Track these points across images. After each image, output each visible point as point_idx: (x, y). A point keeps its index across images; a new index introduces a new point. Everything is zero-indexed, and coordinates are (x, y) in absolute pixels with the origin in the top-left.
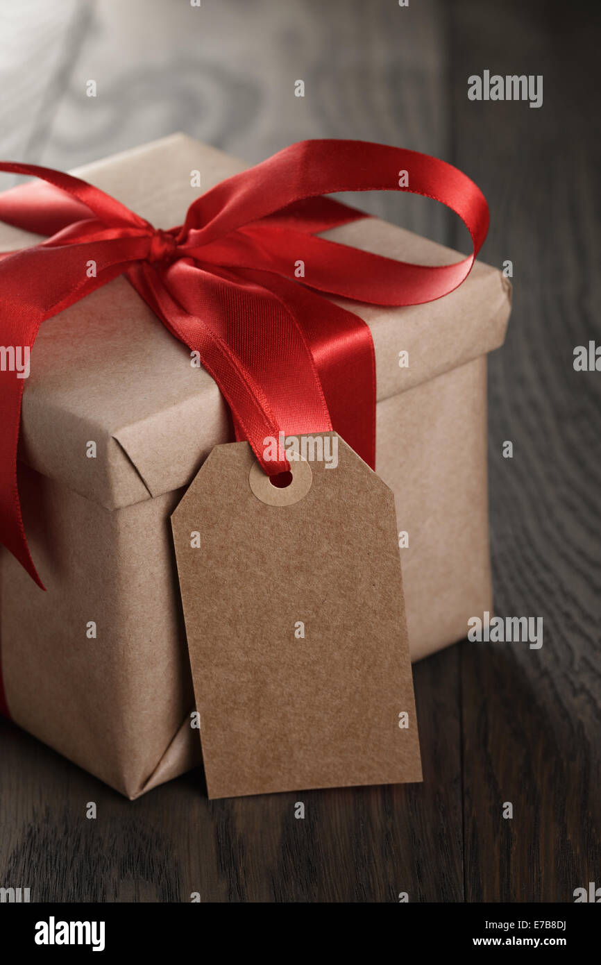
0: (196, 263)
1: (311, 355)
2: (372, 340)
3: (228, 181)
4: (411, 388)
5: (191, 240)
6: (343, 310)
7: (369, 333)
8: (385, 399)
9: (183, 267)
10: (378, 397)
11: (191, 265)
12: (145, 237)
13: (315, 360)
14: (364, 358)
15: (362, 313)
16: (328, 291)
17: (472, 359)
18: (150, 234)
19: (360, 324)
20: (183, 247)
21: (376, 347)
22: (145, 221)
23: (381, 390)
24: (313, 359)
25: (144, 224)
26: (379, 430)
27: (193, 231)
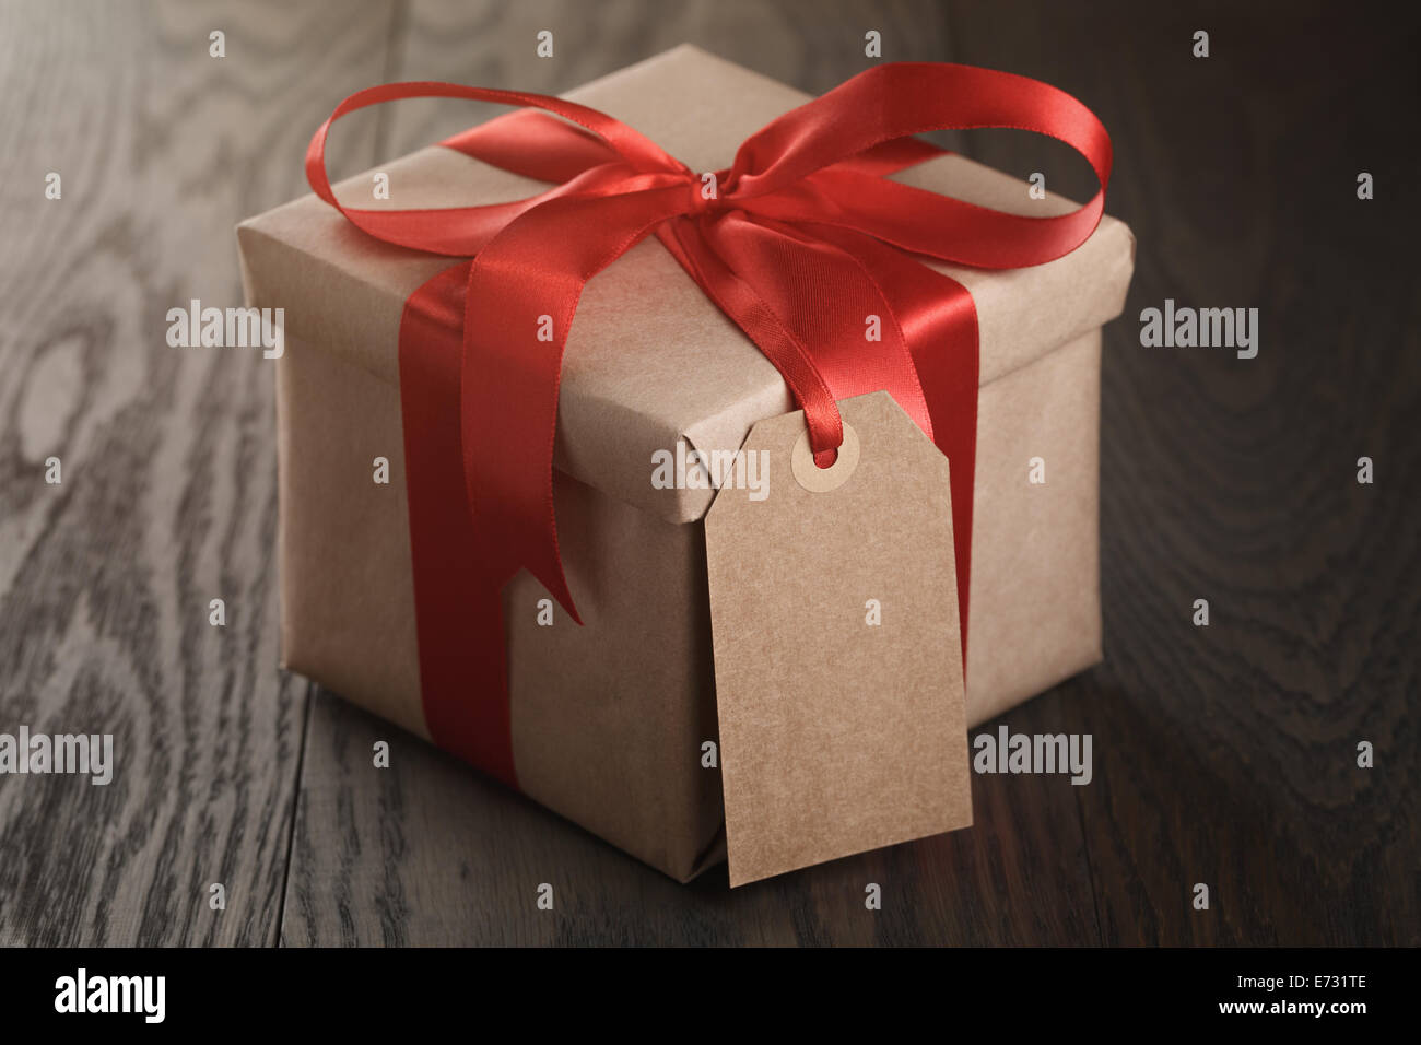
0: (749, 216)
1: (901, 330)
2: (975, 312)
3: (790, 114)
4: (1017, 369)
5: (743, 188)
6: (937, 274)
7: (972, 302)
8: (988, 383)
9: (735, 224)
10: (981, 381)
11: (743, 220)
12: (683, 185)
13: (906, 336)
14: (965, 332)
15: (963, 277)
16: (917, 251)
17: (1086, 332)
18: (688, 180)
19: (958, 289)
20: (732, 197)
21: (980, 319)
22: (684, 166)
23: (985, 372)
24: (902, 335)
25: (682, 169)
26: (981, 422)
27: (746, 178)
